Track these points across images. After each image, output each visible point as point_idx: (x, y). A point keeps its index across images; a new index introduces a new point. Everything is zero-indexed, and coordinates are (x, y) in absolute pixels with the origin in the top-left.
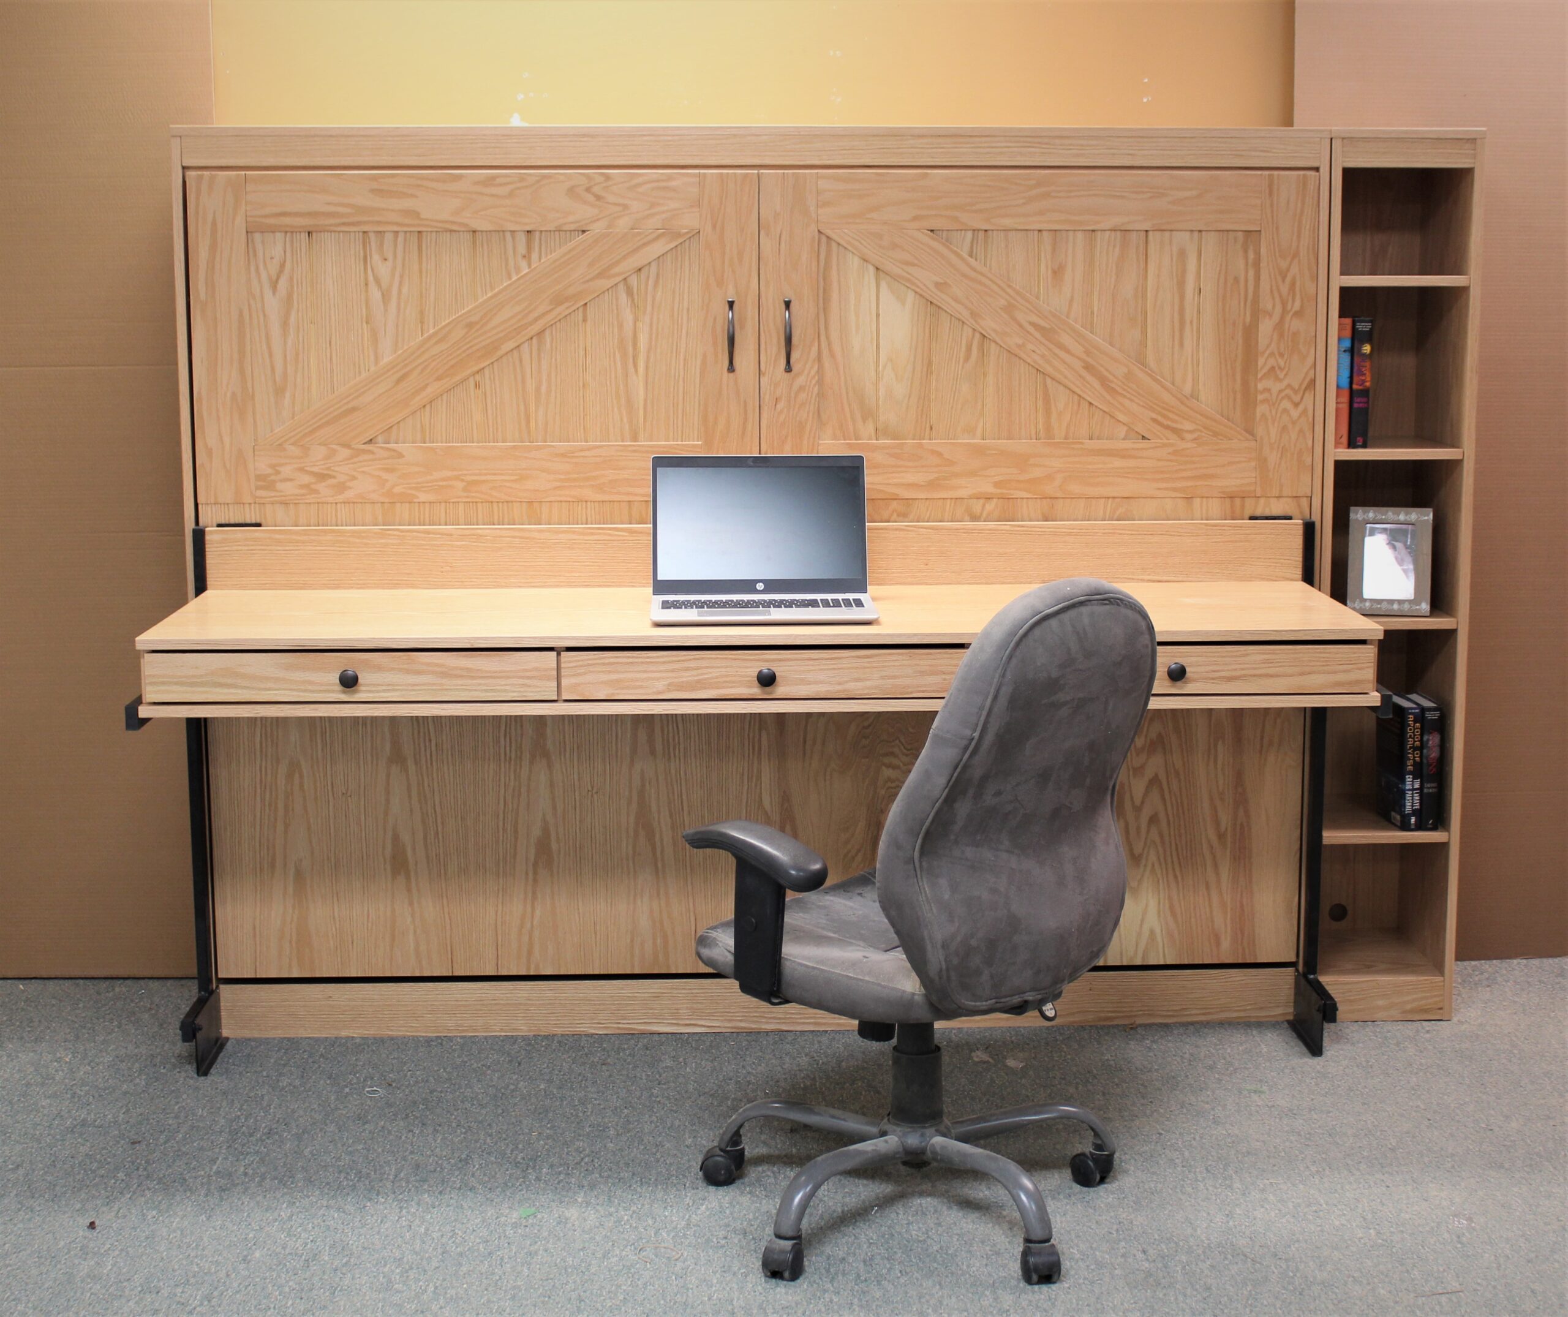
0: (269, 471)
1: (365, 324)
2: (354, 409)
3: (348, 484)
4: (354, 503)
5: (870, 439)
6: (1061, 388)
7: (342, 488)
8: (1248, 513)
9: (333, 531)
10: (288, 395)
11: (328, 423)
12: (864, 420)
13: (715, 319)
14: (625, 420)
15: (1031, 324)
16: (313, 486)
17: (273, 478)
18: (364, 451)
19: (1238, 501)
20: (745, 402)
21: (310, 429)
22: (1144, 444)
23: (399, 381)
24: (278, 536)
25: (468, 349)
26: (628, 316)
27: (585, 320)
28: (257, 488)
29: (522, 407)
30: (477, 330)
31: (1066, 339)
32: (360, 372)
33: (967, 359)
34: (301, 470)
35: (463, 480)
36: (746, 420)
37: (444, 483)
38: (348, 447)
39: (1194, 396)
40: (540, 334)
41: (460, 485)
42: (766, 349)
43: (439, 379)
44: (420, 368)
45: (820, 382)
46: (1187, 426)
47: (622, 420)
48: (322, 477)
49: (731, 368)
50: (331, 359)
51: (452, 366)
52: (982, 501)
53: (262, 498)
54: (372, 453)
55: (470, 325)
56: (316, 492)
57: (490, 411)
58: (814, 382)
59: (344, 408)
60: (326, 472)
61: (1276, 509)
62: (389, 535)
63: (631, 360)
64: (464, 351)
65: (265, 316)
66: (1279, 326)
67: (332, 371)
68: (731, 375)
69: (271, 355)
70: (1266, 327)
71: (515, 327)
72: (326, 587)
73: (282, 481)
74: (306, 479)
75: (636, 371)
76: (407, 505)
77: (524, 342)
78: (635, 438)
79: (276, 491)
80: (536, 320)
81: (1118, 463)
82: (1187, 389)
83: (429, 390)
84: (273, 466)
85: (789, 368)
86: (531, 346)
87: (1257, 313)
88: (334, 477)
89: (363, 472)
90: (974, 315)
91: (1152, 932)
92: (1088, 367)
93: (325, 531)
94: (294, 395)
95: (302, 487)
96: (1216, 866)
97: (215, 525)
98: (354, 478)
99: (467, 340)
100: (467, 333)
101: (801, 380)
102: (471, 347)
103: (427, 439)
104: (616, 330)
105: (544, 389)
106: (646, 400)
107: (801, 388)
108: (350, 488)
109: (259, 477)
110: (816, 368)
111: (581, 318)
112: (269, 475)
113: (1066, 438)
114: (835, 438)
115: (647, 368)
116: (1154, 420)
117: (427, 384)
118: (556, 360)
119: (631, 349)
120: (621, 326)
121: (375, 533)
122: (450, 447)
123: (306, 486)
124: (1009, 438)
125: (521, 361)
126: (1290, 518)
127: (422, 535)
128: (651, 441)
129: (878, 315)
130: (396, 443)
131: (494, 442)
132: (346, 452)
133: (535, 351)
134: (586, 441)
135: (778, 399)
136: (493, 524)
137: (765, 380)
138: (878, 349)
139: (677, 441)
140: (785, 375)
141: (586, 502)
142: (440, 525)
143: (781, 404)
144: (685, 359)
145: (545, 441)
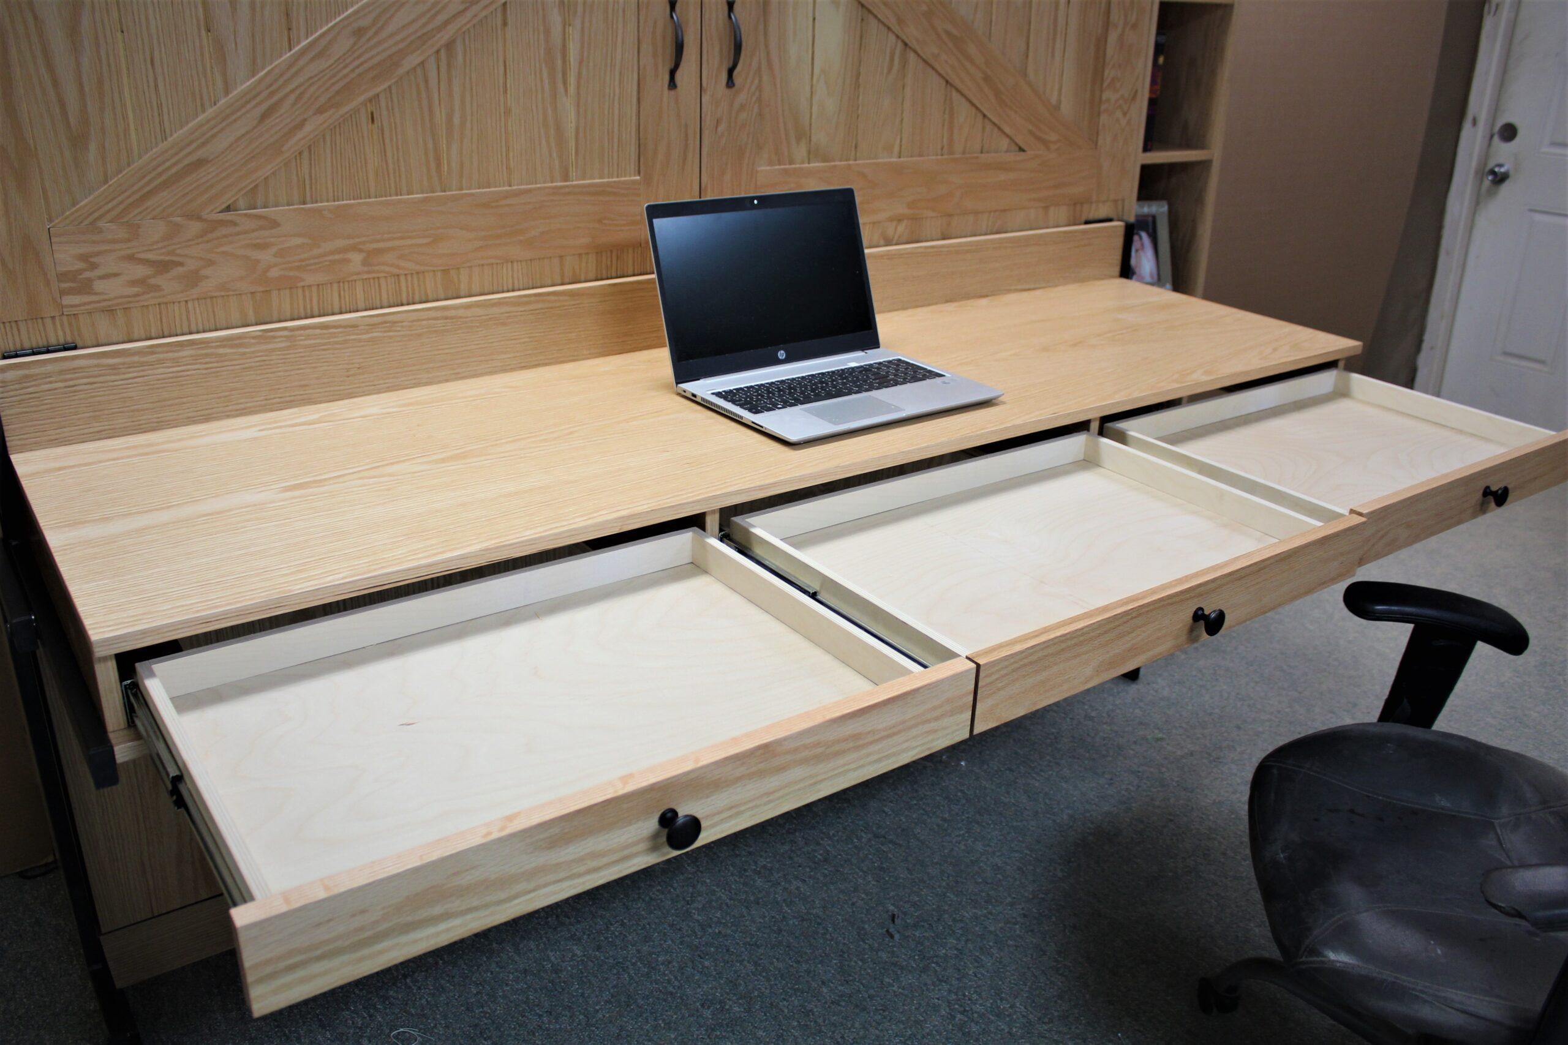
0: (81, 265)
1: (203, 32)
2: (201, 163)
3: (204, 272)
4: (212, 298)
5: (803, 163)
6: (963, 100)
7: (193, 279)
8: (1084, 219)
9: (192, 343)
10: (93, 147)
11: (165, 185)
12: (798, 140)
13: (655, 23)
14: (555, 155)
15: (948, 33)
16: (152, 281)
17: (87, 274)
18: (222, 223)
19: (1078, 207)
20: (686, 126)
21: (137, 196)
22: (1021, 156)
23: (264, 117)
24: (110, 361)
25: (358, 67)
26: (556, 19)
27: (505, 24)
28: (63, 293)
29: (430, 146)
30: (369, 40)
31: (972, 49)
32: (203, 106)
33: (890, 69)
34: (131, 258)
35: (360, 251)
36: (686, 147)
37: (337, 257)
38: (199, 218)
39: (1058, 107)
40: (450, 46)
41: (356, 258)
42: (708, 60)
43: (320, 111)
44: (292, 97)
45: (759, 99)
46: (1053, 137)
47: (551, 155)
48: (163, 267)
49: (672, 84)
50: (156, 86)
51: (338, 93)
52: (895, 223)
53: (72, 306)
54: (233, 224)
55: (359, 32)
56: (157, 288)
57: (389, 154)
58: (754, 99)
59: (186, 162)
60: (167, 258)
61: (1102, 213)
62: (275, 337)
63: (560, 75)
64: (353, 71)
66: (1121, 37)
67: (160, 106)
68: (672, 92)
69: (56, 83)
70: (1112, 38)
71: (419, 34)
72: (193, 421)
73: (101, 278)
74: (140, 271)
75: (566, 90)
76: (287, 292)
77: (429, 56)
78: (566, 178)
79: (96, 294)
80: (447, 23)
81: (1002, 177)
82: (1054, 100)
83: (308, 128)
84: (84, 258)
85: (730, 83)
86: (438, 60)
87: (1107, 24)
88: (181, 264)
89: (224, 253)
90: (900, 21)
92: (987, 79)
93: (180, 343)
94: (104, 147)
95: (133, 283)
98: (211, 263)
99: (356, 55)
100: (355, 44)
101: (742, 98)
102: (362, 64)
103: (308, 199)
104: (542, 37)
105: (456, 120)
106: (577, 128)
107: (742, 107)
108: (207, 277)
109: (63, 277)
110: (756, 82)
111: (499, 22)
112: (80, 272)
113: (964, 153)
114: (770, 164)
115: (578, 87)
116: (1031, 132)
117: (305, 120)
118: (471, 78)
119: (559, 63)
120: (547, 32)
121: (254, 338)
122: (339, 207)
123: (142, 282)
124: (920, 155)
125: (426, 81)
126: (1110, 220)
127: (318, 331)
128: (584, 179)
129: (814, 19)
130: (265, 207)
131: (397, 195)
132: (195, 227)
133: (443, 69)
134: (510, 186)
135: (718, 122)
136: (402, 305)
137: (706, 98)
138: (813, 59)
139: (612, 178)
140: (728, 92)
141: (512, 262)
142: (333, 314)
143: (721, 129)
144: (620, 74)
145: (461, 189)
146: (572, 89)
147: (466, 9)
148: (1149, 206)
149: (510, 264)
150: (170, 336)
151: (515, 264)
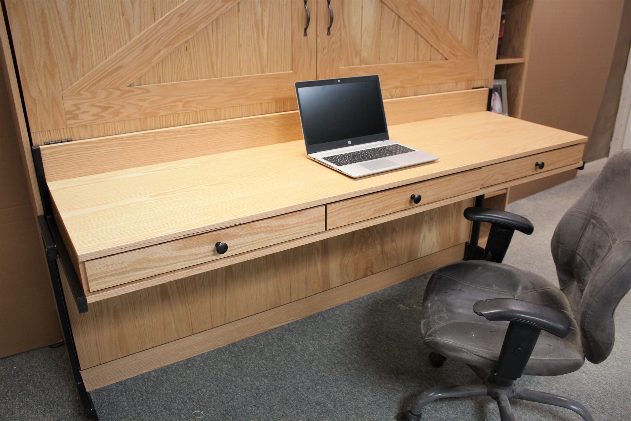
0: (74, 108)
1: (121, 16)
2: (120, 67)
3: (121, 111)
4: (124, 121)
5: (358, 65)
6: (423, 39)
7: (117, 113)
8: (472, 87)
9: (116, 138)
10: (79, 62)
11: (106, 76)
12: (356, 56)
13: (298, 9)
14: (259, 63)
15: (416, 12)
16: (101, 114)
17: (76, 112)
18: (128, 91)
19: (470, 82)
20: (311, 51)
21: (95, 81)
22: (446, 62)
23: (145, 49)
24: (85, 146)
25: (181, 29)
26: (259, 8)
27: (239, 11)
28: (67, 119)
29: (209, 59)
30: (185, 18)
31: (426, 19)
32: (121, 45)
33: (393, 27)
34: (93, 105)
35: (182, 102)
36: (311, 59)
37: (173, 104)
38: (119, 89)
39: (461, 42)
40: (217, 20)
41: (180, 104)
42: (320, 25)
43: (166, 46)
44: (155, 41)
45: (340, 40)
46: (459, 54)
47: (257, 63)
48: (105, 108)
49: (305, 34)
50: (103, 38)
51: (173, 39)
52: (395, 89)
53: (71, 124)
54: (133, 91)
55: (181, 15)
56: (103, 117)
57: (193, 63)
58: (338, 39)
59: (114, 67)
60: (108, 105)
61: (479, 85)
62: (148, 136)
63: (261, 31)
64: (179, 30)
65: (58, 12)
66: (487, 13)
67: (104, 46)
68: (305, 37)
69: (65, 37)
70: (484, 13)
71: (205, 15)
72: (116, 169)
73: (81, 113)
74: (96, 110)
75: (263, 37)
76: (153, 118)
77: (209, 24)
78: (263, 72)
79: (80, 119)
80: (216, 11)
81: (439, 70)
82: (460, 39)
83: (162, 53)
84: (75, 105)
85: (329, 33)
86: (212, 25)
87: (481, 7)
88: (112, 108)
89: (129, 103)
90: (397, 7)
91: (434, 243)
92: (432, 30)
93: (112, 139)
94: (83, 62)
95: (94, 115)
96: (452, 215)
97: (43, 144)
98: (123, 107)
99: (180, 24)
100: (180, 19)
101: (333, 39)
102: (183, 27)
103: (161, 81)
104: (253, 16)
105: (220, 50)
106: (268, 52)
107: (333, 43)
108: (122, 113)
109: (67, 113)
110: (339, 33)
111: (237, 10)
112: (73, 111)
113: (423, 61)
114: (345, 66)
115: (268, 36)
116: (450, 52)
117: (160, 50)
118: (225, 33)
119: (260, 26)
120: (256, 14)
121: (140, 136)
122: (174, 84)
123: (97, 115)
124: (405, 61)
125: (208, 34)
126: (482, 87)
127: (165, 134)
128: (270, 72)
129: (362, 7)
130: (145, 84)
131: (196, 79)
132: (118, 93)
133: (215, 29)
134: (241, 75)
135: (324, 49)
136: (198, 123)
137: (319, 39)
138: (362, 23)
139: (282, 72)
140: (327, 37)
141: (242, 106)
142: (171, 127)
143: (325, 51)
144: (285, 30)
145: (221, 77)
146: (265, 36)
147: (223, 5)
148: (499, 82)
149: (241, 107)
150: (108, 136)
151: (243, 106)
